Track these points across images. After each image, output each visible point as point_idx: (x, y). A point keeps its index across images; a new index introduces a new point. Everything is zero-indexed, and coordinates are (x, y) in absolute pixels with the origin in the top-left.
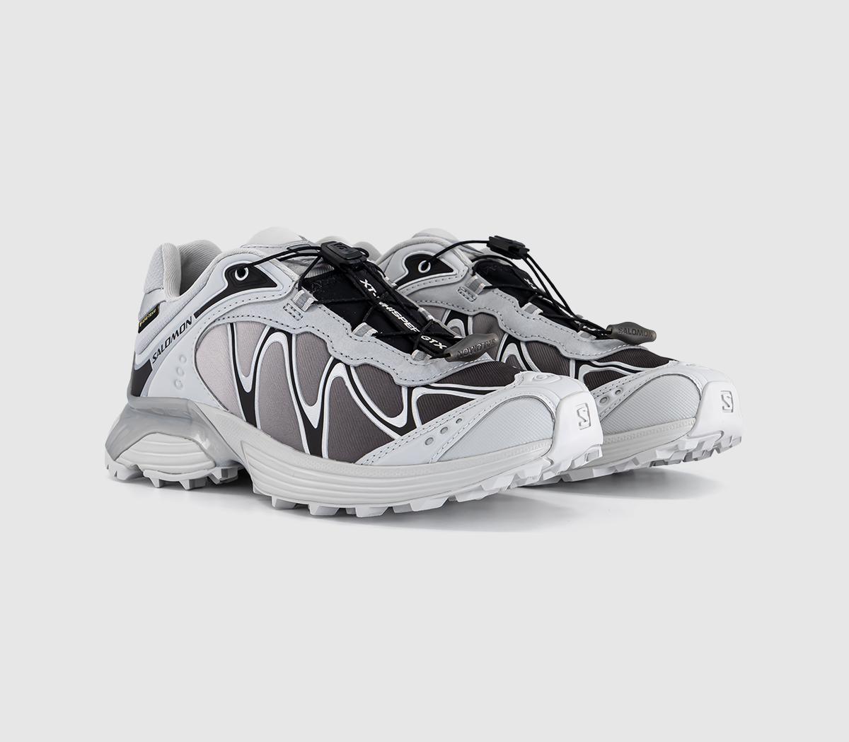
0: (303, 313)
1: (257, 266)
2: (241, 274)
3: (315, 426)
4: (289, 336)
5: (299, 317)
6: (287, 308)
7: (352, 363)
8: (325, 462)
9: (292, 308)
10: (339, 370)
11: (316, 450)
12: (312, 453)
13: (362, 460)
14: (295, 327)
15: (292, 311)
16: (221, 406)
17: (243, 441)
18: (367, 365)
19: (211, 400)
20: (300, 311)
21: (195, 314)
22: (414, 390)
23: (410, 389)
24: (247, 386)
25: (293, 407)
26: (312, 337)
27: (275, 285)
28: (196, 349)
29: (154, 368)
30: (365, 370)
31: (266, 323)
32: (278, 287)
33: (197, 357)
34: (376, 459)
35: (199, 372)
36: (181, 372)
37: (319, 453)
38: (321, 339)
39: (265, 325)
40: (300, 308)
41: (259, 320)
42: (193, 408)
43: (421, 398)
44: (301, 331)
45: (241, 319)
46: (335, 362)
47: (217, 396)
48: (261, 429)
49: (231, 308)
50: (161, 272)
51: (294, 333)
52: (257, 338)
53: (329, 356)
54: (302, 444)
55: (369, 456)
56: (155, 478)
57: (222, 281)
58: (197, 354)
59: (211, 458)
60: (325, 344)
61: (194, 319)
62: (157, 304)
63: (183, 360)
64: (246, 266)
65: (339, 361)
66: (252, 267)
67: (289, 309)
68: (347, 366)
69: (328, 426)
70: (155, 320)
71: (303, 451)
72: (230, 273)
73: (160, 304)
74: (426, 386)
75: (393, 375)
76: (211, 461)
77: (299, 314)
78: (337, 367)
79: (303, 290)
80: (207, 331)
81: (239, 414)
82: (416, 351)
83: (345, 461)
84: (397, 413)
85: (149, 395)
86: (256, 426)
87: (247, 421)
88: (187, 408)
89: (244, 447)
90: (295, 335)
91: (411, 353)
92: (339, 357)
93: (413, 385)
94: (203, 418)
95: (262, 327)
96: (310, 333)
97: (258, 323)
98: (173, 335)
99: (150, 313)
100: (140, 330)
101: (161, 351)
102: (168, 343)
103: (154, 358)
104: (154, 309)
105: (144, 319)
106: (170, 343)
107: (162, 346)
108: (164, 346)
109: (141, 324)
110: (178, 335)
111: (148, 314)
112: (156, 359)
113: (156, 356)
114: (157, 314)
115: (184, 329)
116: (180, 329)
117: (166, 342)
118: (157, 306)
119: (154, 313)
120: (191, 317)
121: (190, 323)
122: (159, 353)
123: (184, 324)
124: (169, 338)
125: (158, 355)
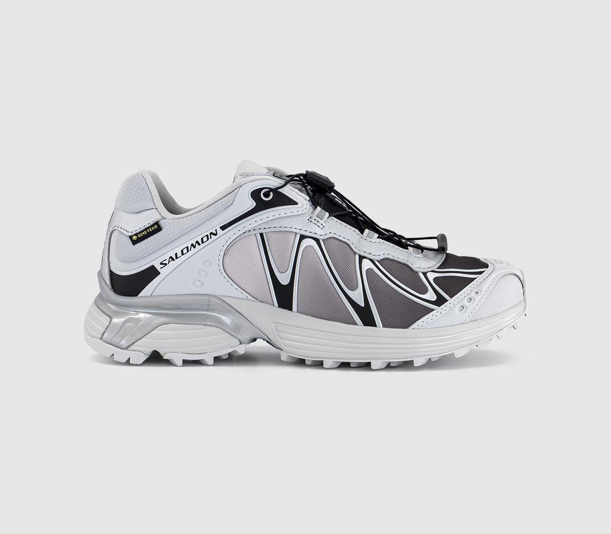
0: (324, 224)
1: (280, 190)
2: (267, 195)
3: (363, 305)
4: (317, 240)
5: (322, 227)
6: (311, 220)
7: (375, 258)
8: (380, 329)
9: (315, 220)
10: (367, 264)
11: (368, 321)
12: (365, 324)
13: (414, 326)
14: (320, 233)
15: (316, 223)
16: (250, 297)
17: (275, 322)
18: (387, 259)
19: (239, 293)
20: (322, 222)
21: (220, 228)
22: (429, 275)
23: (425, 274)
24: (284, 280)
25: (337, 293)
26: (336, 241)
27: (296, 203)
28: (224, 254)
29: (164, 272)
30: (387, 263)
31: (297, 232)
32: (300, 205)
33: (225, 261)
34: (425, 324)
35: (227, 272)
36: (204, 274)
37: (373, 324)
38: (345, 243)
39: (296, 233)
40: (321, 219)
41: (291, 230)
42: (217, 301)
43: (435, 280)
44: (326, 237)
45: (270, 230)
46: (361, 258)
47: (246, 290)
48: (297, 312)
49: (262, 222)
50: (150, 195)
51: (321, 238)
52: (292, 244)
53: (355, 253)
54: (354, 319)
55: (419, 322)
56: (178, 359)
57: (250, 201)
58: (225, 258)
59: (237, 338)
60: (349, 245)
61: (220, 232)
62: (155, 221)
63: (208, 264)
64: (271, 190)
65: (365, 257)
66: (275, 191)
67: (313, 220)
68: (372, 261)
69: (375, 305)
70: (159, 234)
71: (355, 324)
72: (255, 194)
73: (159, 221)
74: (433, 271)
75: (410, 265)
76: (237, 340)
77: (322, 225)
78: (365, 261)
79: (318, 207)
80: (236, 240)
81: (271, 302)
82: (409, 247)
83: (399, 328)
84: (425, 291)
85: (154, 294)
86: (291, 310)
87: (279, 307)
88: (209, 302)
89: (276, 327)
90: (323, 240)
91: (408, 249)
92: (363, 254)
93: (425, 271)
94: (229, 308)
95: (294, 235)
96: (334, 238)
97: (290, 232)
98: (192, 245)
99: (148, 228)
100: (134, 243)
101: (175, 258)
102: (185, 251)
103: (163, 264)
104: (153, 225)
105: (139, 233)
106: (188, 251)
107: (176, 254)
108: (179, 254)
109: (135, 238)
110: (199, 244)
111: (146, 229)
112: (166, 264)
113: (166, 262)
114: (159, 229)
115: (208, 239)
116: (202, 239)
117: (182, 251)
118: (157, 223)
119: (156, 228)
120: (216, 230)
121: (215, 235)
122: (171, 260)
123: (207, 236)
124: (187, 248)
125: (169, 262)
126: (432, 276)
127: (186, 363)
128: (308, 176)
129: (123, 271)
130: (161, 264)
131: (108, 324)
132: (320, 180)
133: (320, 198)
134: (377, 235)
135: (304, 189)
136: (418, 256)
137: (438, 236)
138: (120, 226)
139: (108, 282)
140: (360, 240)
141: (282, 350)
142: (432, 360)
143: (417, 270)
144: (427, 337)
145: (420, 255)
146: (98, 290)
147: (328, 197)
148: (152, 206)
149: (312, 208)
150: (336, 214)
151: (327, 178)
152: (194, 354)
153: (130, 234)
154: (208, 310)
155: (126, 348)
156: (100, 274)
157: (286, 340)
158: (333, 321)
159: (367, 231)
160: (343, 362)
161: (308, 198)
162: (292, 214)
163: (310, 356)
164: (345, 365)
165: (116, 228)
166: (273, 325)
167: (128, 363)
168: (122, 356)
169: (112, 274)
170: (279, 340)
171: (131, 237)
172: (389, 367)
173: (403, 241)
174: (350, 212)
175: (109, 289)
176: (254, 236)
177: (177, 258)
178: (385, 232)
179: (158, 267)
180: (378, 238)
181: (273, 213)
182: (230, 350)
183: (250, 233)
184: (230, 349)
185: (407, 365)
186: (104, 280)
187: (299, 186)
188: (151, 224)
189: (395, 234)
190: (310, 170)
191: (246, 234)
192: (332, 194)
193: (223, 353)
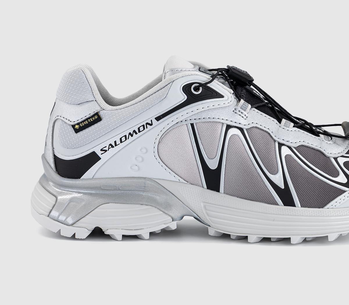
0: (247, 115)
1: (208, 85)
2: (196, 89)
3: (283, 187)
4: (241, 130)
5: (245, 117)
6: (236, 111)
7: (292, 145)
8: (298, 209)
9: (239, 111)
10: (285, 151)
11: (288, 201)
12: (285, 204)
13: (329, 206)
14: (244, 123)
15: (240, 114)
16: (182, 180)
17: (204, 202)
18: (303, 146)
19: (172, 177)
20: (245, 113)
21: (156, 119)
22: (339, 159)
23: (336, 159)
24: (213, 165)
25: (260, 176)
26: (258, 130)
27: (222, 97)
28: (159, 142)
29: (104, 157)
30: (303, 149)
31: (223, 122)
32: (226, 98)
33: (160, 148)
34: (338, 205)
35: (161, 158)
36: (140, 159)
37: (293, 204)
38: (266, 131)
39: (223, 124)
40: (245, 110)
41: (218, 120)
42: (152, 183)
43: (345, 164)
44: (249, 127)
45: (200, 121)
46: (281, 145)
47: (179, 174)
48: (224, 193)
49: (193, 113)
50: (90, 89)
51: (245, 128)
52: (219, 133)
53: (275, 141)
54: (275, 200)
55: (333, 203)
56: (118, 234)
57: (182, 95)
58: (160, 146)
59: (170, 216)
60: (269, 134)
61: (155, 122)
62: (96, 112)
63: (144, 151)
64: (201, 85)
65: (284, 145)
66: (204, 86)
67: (238, 112)
68: (290, 148)
69: (294, 187)
70: (99, 124)
71: (276, 204)
72: (187, 89)
73: (99, 112)
74: (343, 156)
75: (323, 151)
76: (170, 218)
77: (245, 115)
78: (284, 148)
79: (242, 100)
80: (170, 129)
81: (201, 184)
82: (320, 135)
83: (315, 208)
84: (337, 175)
85: (96, 177)
86: (218, 191)
87: (207, 189)
88: (145, 184)
89: (205, 206)
90: (246, 129)
91: (319, 136)
92: (282, 142)
93: (336, 156)
94: (163, 189)
95: (221, 125)
96: (256, 127)
97: (218, 122)
98: (130, 134)
99: (89, 118)
100: (77, 131)
101: (114, 145)
102: (123, 139)
103: (104, 150)
104: (93, 116)
105: (81, 123)
106: (126, 139)
107: (115, 142)
108: (118, 142)
109: (77, 127)
110: (136, 133)
111: (87, 119)
112: (106, 151)
113: (107, 149)
114: (99, 119)
115: (144, 129)
116: (139, 129)
117: (121, 139)
118: (97, 114)
119: (96, 119)
120: (151, 121)
121: (151, 125)
122: (110, 147)
123: (143, 126)
124: (125, 136)
125: (109, 148)
126: (341, 161)
127: (125, 237)
128: (230, 71)
129: (65, 156)
130: (102, 150)
131: (54, 203)
132: (241, 75)
133: (242, 91)
134: (292, 124)
135: (227, 82)
136: (329, 142)
137: (343, 123)
138: (62, 116)
139: (53, 165)
140: (278, 129)
141: (210, 226)
142: (343, 235)
143: (328, 155)
144: (340, 216)
145: (331, 142)
146: (42, 171)
147: (248, 90)
148: (92, 98)
149: (235, 100)
150: (257, 105)
151: (246, 72)
152: (132, 230)
153: (73, 123)
154: (144, 191)
155: (72, 225)
156: (44, 157)
157: (213, 217)
158: (257, 201)
159: (284, 121)
160: (264, 238)
161: (232, 92)
162: (219, 106)
163: (235, 232)
164: (266, 240)
165: (59, 117)
166: (202, 204)
167: (73, 237)
168: (68, 232)
169: (56, 158)
170: (208, 218)
171: (73, 126)
172: (305, 241)
173: (314, 128)
174: (266, 103)
175: (53, 172)
176: (186, 126)
177: (116, 145)
178: (298, 121)
179: (99, 153)
180: (294, 127)
181: (202, 106)
182: (163, 226)
183: (182, 123)
184: (165, 225)
185: (321, 240)
186: (48, 163)
187: (223, 81)
188: (92, 114)
189: (306, 123)
190: (231, 65)
191: (179, 124)
192: (252, 87)
193: (157, 229)
